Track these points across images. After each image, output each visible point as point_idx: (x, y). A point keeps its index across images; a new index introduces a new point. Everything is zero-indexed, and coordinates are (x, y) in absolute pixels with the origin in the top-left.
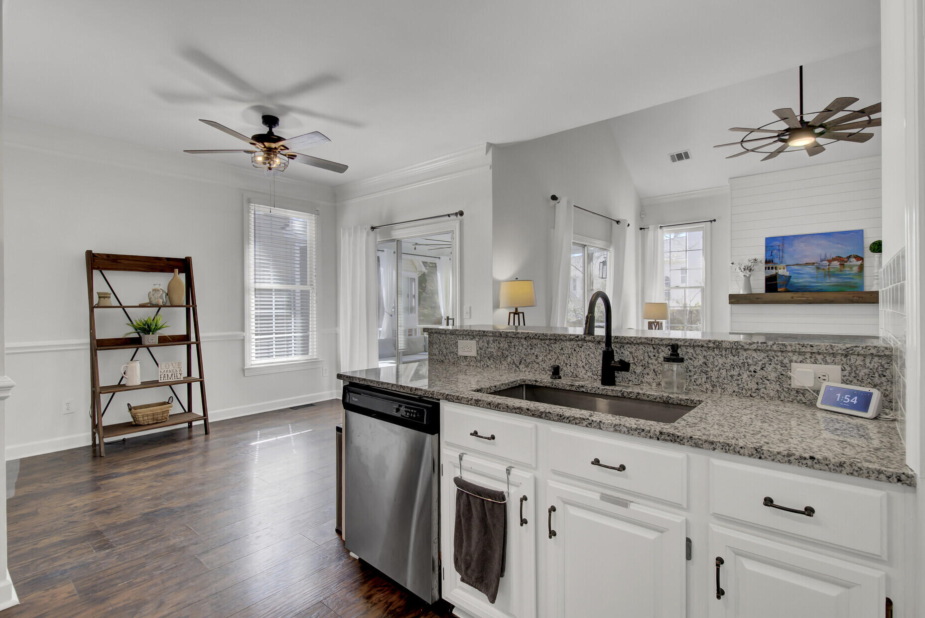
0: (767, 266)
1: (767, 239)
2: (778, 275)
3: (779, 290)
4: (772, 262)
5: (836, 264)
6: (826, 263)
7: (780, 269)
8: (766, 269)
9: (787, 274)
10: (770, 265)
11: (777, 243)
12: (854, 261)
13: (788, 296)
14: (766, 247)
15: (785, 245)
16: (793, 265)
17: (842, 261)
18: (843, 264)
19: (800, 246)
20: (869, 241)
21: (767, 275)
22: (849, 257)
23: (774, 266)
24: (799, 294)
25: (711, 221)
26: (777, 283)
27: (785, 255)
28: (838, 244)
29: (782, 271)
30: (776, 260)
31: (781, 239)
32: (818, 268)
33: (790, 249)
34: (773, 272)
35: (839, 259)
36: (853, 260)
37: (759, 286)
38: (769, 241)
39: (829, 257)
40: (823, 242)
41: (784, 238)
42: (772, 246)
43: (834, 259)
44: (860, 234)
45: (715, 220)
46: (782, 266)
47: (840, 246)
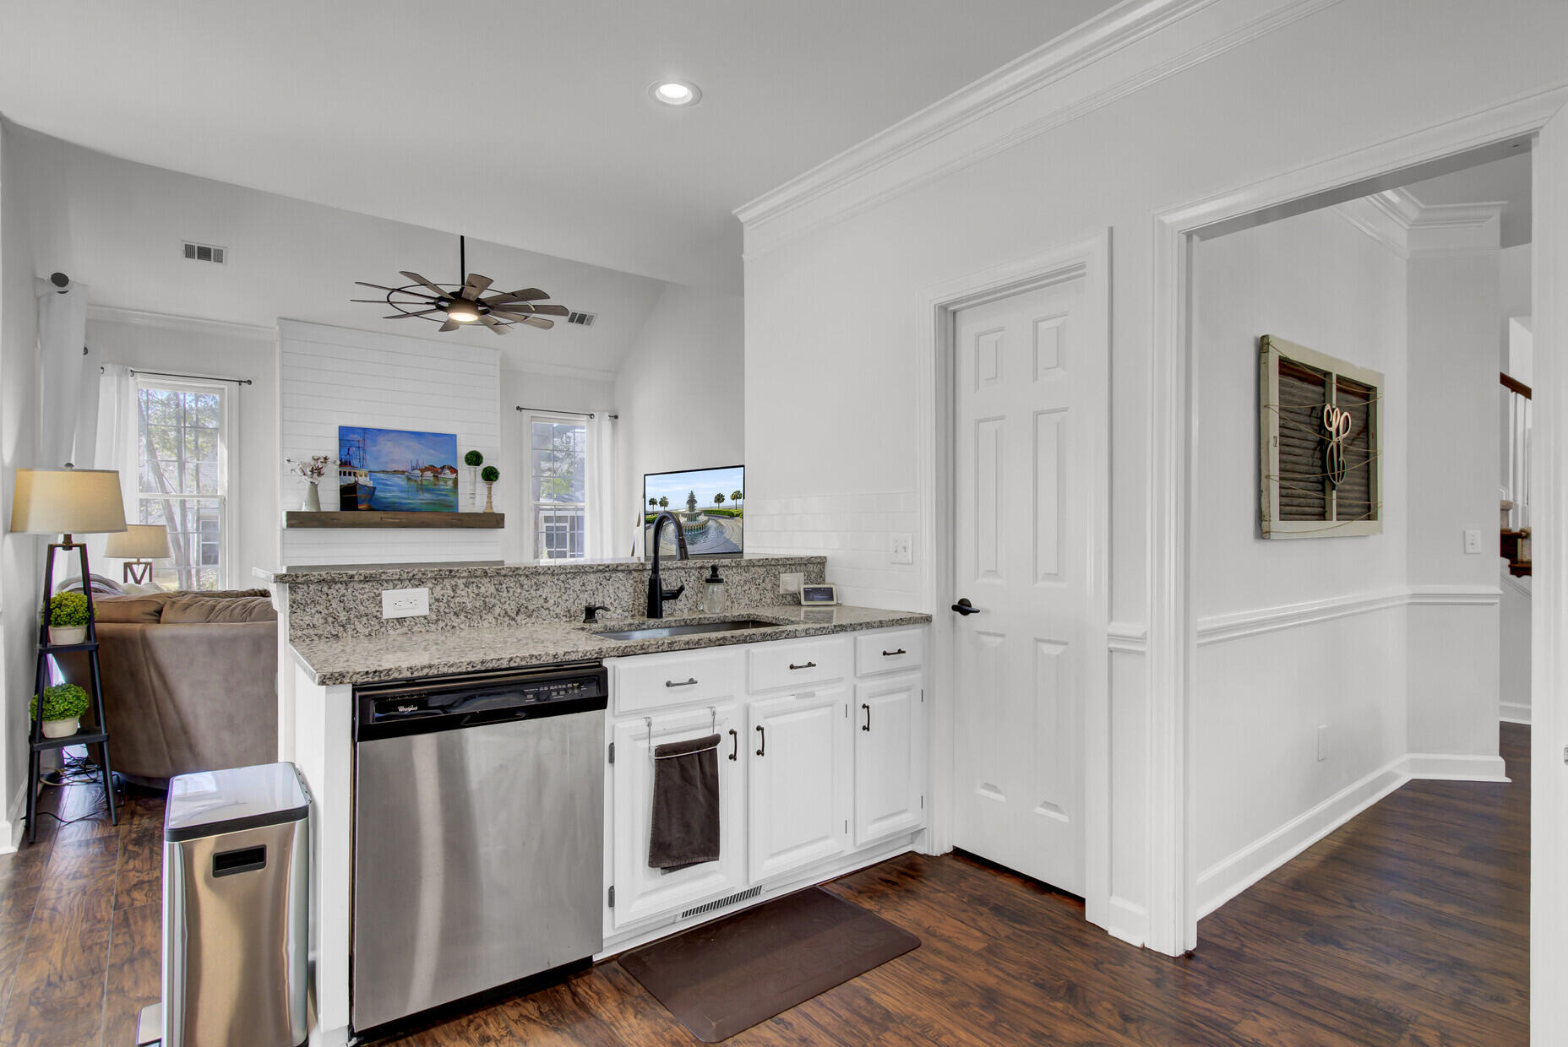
0: (343, 469)
1: (341, 429)
2: (357, 486)
3: (360, 507)
4: (350, 464)
5: (429, 474)
6: (418, 472)
7: (361, 476)
8: (340, 474)
9: (371, 484)
10: (347, 470)
11: (355, 437)
12: (448, 474)
13: (376, 516)
14: (340, 440)
15: (368, 442)
16: (377, 472)
17: (436, 471)
18: (437, 477)
19: (385, 445)
20: (463, 449)
21: (342, 484)
22: (443, 468)
23: (352, 471)
24: (391, 514)
25: (240, 382)
26: (356, 497)
27: (368, 457)
28: (431, 448)
29: (363, 480)
30: (355, 462)
31: (361, 431)
32: (409, 479)
33: (375, 449)
34: (351, 480)
35: (432, 468)
36: (447, 471)
37: (330, 501)
38: (345, 433)
39: (421, 466)
40: (414, 444)
41: (365, 430)
42: (349, 441)
43: (427, 469)
44: (452, 438)
45: (249, 382)
46: (363, 471)
47: (432, 451)
